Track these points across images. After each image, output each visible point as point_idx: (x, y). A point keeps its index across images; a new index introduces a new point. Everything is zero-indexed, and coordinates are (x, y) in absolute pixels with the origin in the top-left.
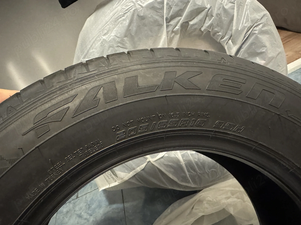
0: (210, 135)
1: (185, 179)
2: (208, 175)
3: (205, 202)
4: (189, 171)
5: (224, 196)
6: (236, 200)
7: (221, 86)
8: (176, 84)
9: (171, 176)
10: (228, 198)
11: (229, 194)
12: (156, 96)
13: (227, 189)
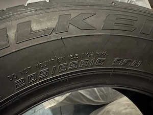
0: (110, 73)
1: (97, 98)
2: (111, 94)
3: (111, 113)
4: (99, 92)
5: (123, 108)
6: (131, 110)
7: (116, 24)
8: (71, 26)
9: (88, 97)
10: (126, 109)
11: (126, 107)
12: (52, 40)
13: (125, 103)
